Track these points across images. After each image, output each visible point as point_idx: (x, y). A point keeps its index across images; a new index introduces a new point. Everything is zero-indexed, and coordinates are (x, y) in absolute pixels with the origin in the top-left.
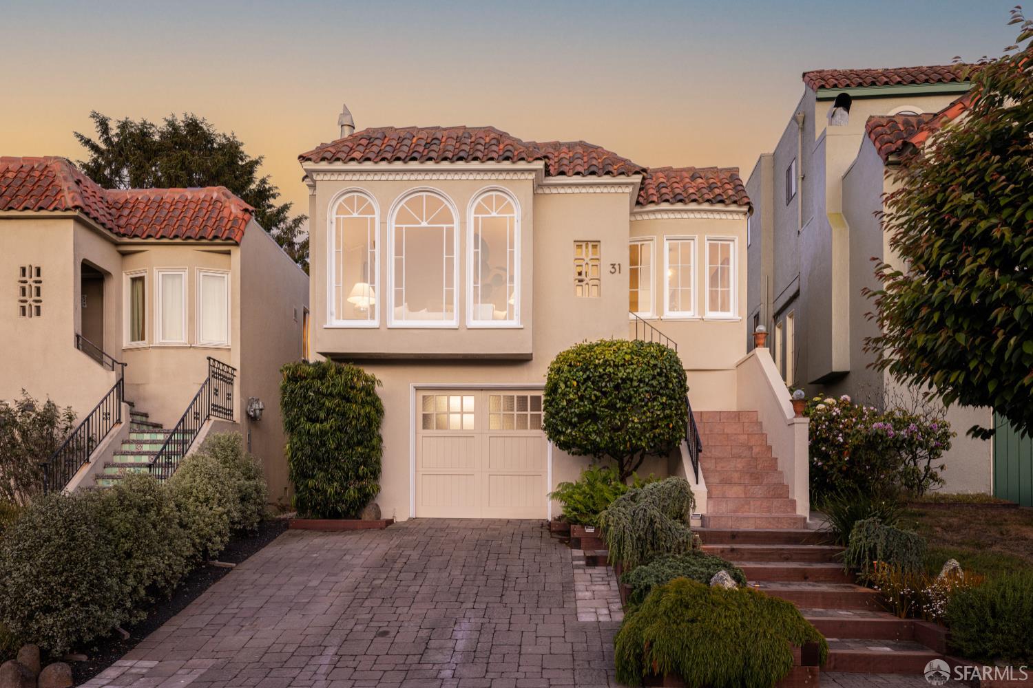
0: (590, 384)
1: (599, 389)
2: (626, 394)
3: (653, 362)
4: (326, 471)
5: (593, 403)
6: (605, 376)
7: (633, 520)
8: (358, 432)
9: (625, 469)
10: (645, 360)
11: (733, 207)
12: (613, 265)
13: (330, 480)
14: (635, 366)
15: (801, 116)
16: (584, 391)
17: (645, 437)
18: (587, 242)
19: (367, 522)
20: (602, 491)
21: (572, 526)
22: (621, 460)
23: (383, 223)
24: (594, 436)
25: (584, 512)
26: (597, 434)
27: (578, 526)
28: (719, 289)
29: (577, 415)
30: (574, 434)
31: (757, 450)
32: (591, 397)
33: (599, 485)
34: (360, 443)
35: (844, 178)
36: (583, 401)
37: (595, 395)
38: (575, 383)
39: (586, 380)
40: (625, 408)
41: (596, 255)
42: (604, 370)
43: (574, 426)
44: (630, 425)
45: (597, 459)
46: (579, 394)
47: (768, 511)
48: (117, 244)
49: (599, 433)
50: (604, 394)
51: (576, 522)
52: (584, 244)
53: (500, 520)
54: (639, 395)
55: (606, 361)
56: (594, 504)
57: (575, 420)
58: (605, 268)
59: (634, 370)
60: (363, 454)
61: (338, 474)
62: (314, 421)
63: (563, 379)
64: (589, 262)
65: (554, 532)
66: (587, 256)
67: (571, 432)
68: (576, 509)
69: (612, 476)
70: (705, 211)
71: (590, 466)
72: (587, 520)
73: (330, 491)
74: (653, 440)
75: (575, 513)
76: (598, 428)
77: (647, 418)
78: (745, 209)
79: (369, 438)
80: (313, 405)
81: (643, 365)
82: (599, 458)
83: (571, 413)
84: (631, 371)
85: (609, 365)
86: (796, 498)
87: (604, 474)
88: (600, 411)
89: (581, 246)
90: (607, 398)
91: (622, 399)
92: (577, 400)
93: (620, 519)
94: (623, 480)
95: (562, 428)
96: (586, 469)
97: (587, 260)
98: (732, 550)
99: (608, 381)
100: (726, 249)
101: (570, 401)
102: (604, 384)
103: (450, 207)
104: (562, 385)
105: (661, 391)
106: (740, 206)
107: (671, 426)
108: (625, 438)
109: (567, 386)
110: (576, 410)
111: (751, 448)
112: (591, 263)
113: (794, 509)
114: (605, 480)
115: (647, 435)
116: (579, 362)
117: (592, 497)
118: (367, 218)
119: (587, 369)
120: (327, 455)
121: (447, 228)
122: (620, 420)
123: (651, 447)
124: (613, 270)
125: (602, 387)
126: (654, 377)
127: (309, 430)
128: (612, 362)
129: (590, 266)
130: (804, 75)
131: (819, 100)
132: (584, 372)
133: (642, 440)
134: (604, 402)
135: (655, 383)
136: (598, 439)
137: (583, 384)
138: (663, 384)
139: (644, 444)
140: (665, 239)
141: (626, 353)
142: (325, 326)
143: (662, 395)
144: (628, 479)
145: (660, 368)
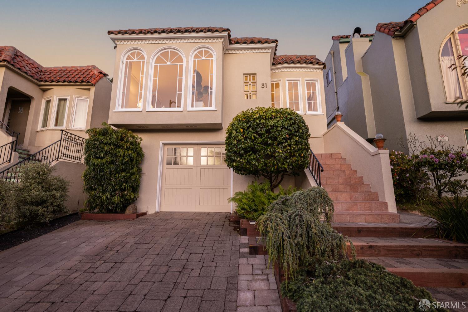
0: (250, 129)
1: (257, 133)
2: (273, 135)
3: (289, 117)
4: (103, 186)
5: (253, 141)
6: (260, 125)
7: (289, 225)
8: (123, 165)
9: (273, 184)
10: (284, 116)
11: (317, 66)
12: (263, 84)
13: (105, 192)
14: (279, 119)
15: (332, 52)
16: (247, 134)
17: (287, 162)
18: (250, 74)
19: (128, 215)
20: (260, 197)
21: (241, 220)
22: (270, 179)
23: (148, 62)
24: (254, 162)
25: (249, 210)
26: (256, 161)
27: (245, 220)
28: (312, 101)
29: (243, 149)
30: (241, 160)
31: (348, 173)
32: (251, 137)
33: (258, 193)
34: (124, 170)
35: (362, 58)
36: (247, 140)
37: (254, 136)
38: (242, 130)
39: (248, 128)
40: (273, 144)
41: (254, 80)
42: (260, 121)
43: (241, 156)
44: (277, 155)
45: (256, 177)
46: (244, 136)
47: (370, 210)
48: (40, 86)
49: (258, 160)
50: (260, 135)
51: (244, 217)
52: (248, 76)
53: (205, 213)
54: (282, 136)
55: (261, 116)
56: (255, 205)
57: (242, 152)
58: (259, 85)
59: (278, 121)
60: (125, 176)
61: (110, 187)
62: (98, 158)
63: (235, 128)
64: (251, 83)
65: (232, 221)
66: (250, 81)
67: (240, 160)
68: (243, 209)
69: (266, 187)
70: (304, 68)
71: (253, 182)
72: (251, 216)
73: (104, 197)
74: (292, 165)
75: (243, 211)
76: (257, 157)
77: (288, 150)
78: (322, 66)
79: (131, 168)
80: (98, 150)
81: (284, 119)
82: (258, 177)
83: (240, 148)
84: (276, 122)
85: (263, 118)
86: (386, 201)
87: (261, 186)
88: (257, 146)
89: (247, 76)
90: (261, 138)
91: (271, 138)
92: (243, 140)
93: (278, 225)
94: (272, 190)
95: (234, 157)
96: (250, 184)
97: (250, 82)
98: (371, 247)
99: (262, 128)
100: (314, 85)
101: (239, 141)
102: (259, 129)
103: (182, 56)
104: (234, 132)
105: (295, 134)
106: (320, 65)
107: (302, 155)
108: (274, 163)
109: (237, 132)
110: (243, 146)
111: (344, 171)
112: (252, 84)
113: (387, 208)
114: (262, 190)
115: (288, 161)
116: (245, 118)
117: (254, 201)
118: (141, 61)
119: (249, 121)
120: (104, 177)
121: (180, 65)
122: (270, 151)
123: (290, 168)
124: (263, 87)
125: (258, 131)
126: (291, 125)
127: (95, 163)
128: (264, 117)
129: (252, 85)
130: (333, 37)
131: (341, 43)
132: (247, 123)
133: (284, 164)
134: (260, 140)
135: (291, 128)
136: (257, 164)
137: (247, 130)
138: (296, 129)
139: (286, 167)
140: (286, 80)
141: (273, 112)
142: (114, 111)
143: (296, 136)
144: (275, 190)
145: (294, 120)
